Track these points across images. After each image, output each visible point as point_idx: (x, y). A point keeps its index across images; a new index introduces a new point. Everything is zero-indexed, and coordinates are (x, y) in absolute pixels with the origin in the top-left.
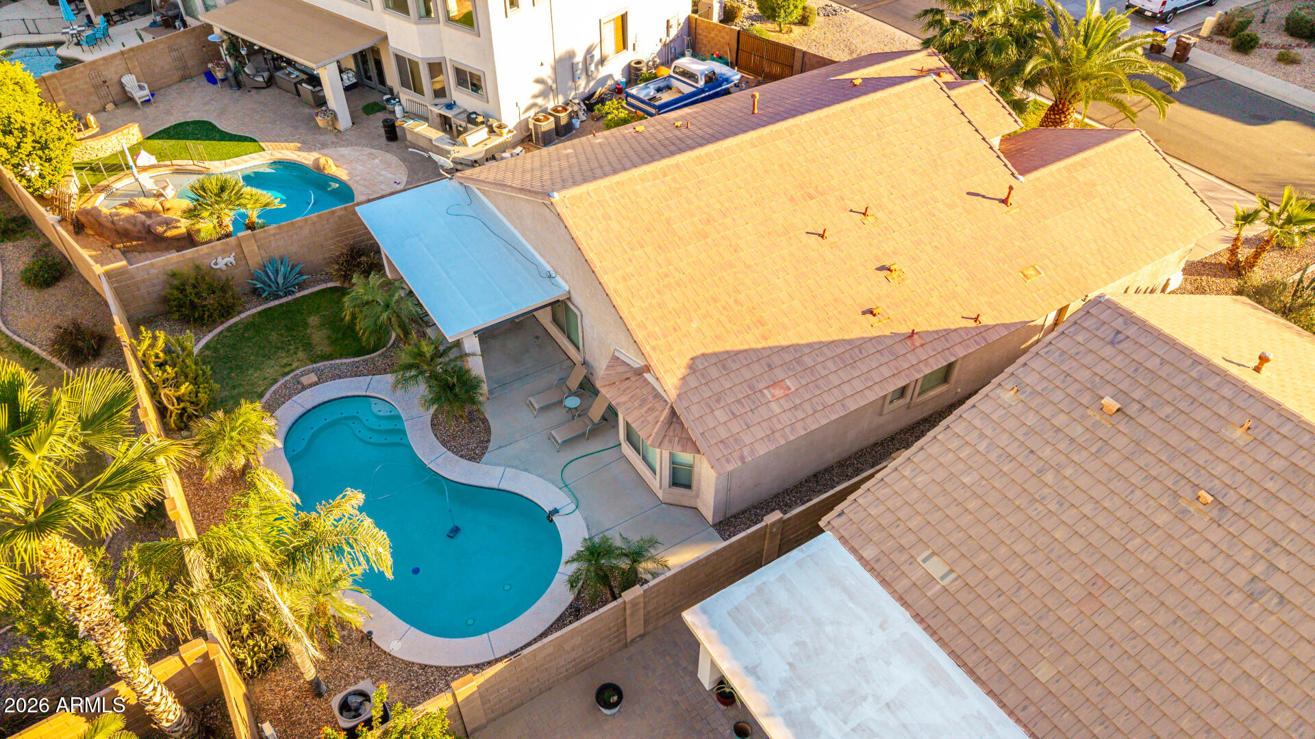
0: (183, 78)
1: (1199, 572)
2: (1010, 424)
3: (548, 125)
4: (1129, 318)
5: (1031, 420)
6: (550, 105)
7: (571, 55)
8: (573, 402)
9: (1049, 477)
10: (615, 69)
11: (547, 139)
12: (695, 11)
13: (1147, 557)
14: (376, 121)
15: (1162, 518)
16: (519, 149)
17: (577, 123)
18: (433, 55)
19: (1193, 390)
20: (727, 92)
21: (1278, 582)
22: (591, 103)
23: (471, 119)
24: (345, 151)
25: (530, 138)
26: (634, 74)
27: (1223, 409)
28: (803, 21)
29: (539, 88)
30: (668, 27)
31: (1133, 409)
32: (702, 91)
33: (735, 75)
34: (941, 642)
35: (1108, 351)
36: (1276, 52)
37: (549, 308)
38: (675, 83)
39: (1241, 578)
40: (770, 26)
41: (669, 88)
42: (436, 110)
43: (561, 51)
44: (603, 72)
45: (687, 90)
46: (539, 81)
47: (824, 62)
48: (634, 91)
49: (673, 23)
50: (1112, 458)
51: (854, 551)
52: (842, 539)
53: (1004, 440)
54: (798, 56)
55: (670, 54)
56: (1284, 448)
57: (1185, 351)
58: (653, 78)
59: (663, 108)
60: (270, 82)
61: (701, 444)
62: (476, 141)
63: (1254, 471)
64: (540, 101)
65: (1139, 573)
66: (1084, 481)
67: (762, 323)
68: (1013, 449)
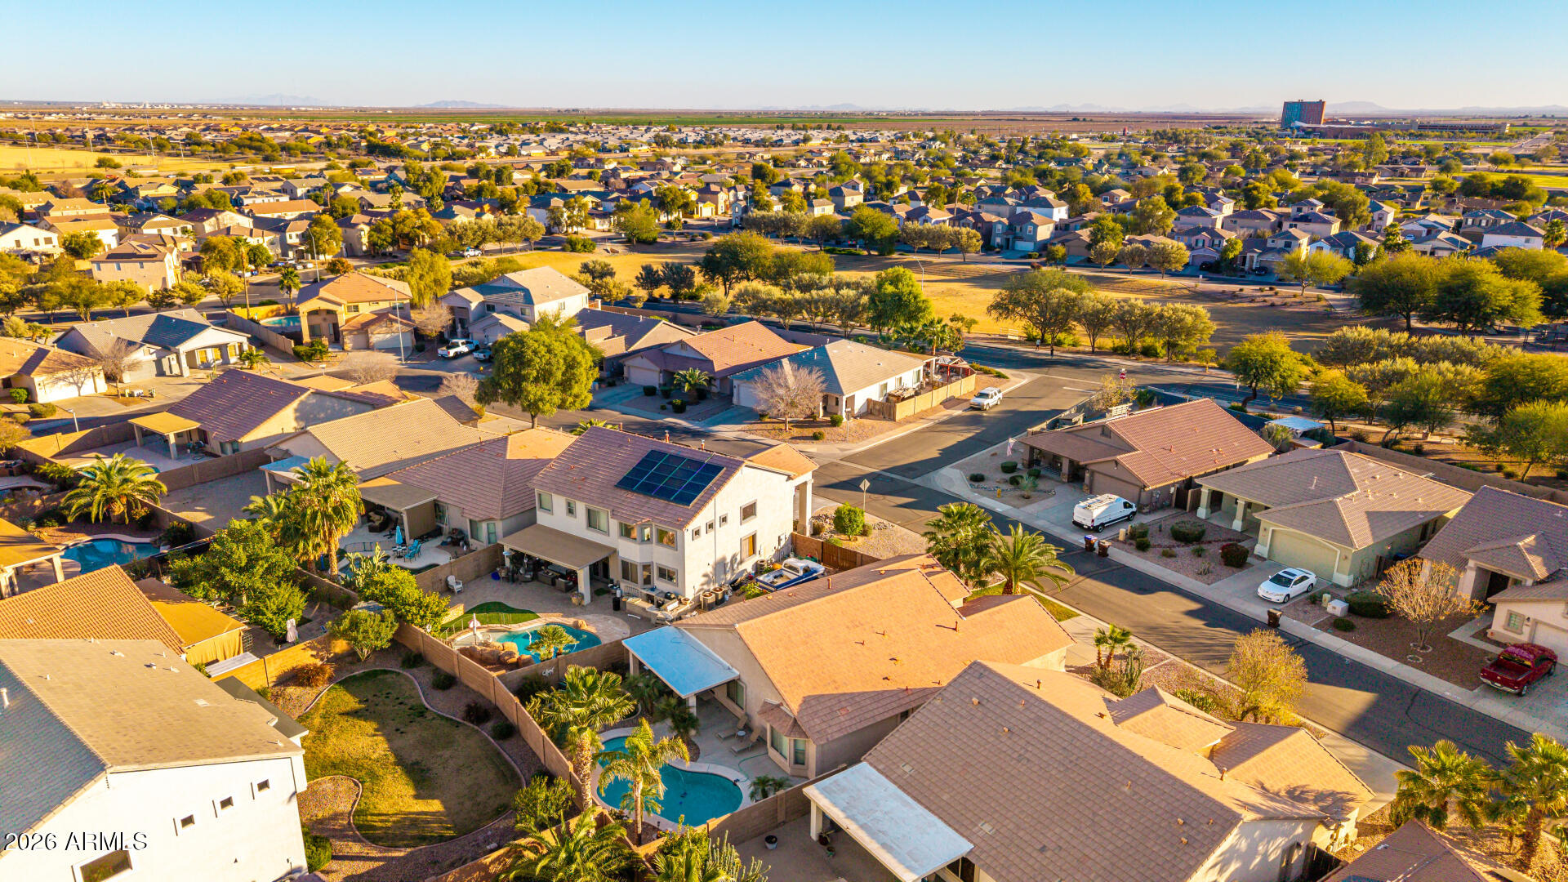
0: (477, 577)
1: (1002, 756)
2: (938, 713)
3: (711, 599)
4: (985, 668)
5: (946, 710)
6: (712, 588)
7: (724, 559)
8: (741, 733)
9: (952, 730)
10: (748, 566)
11: (710, 607)
12: (795, 529)
13: (984, 753)
14: (608, 600)
15: (991, 739)
16: (695, 613)
17: (727, 597)
18: (646, 560)
19: (1006, 693)
20: (816, 578)
21: (1028, 755)
22: (736, 586)
23: (668, 597)
24: (590, 617)
25: (700, 606)
26: (760, 569)
27: (1016, 699)
28: (864, 533)
29: (704, 579)
30: (780, 540)
31: (984, 702)
32: (801, 578)
33: (821, 568)
34: (908, 794)
35: (977, 681)
36: (1161, 550)
37: (725, 686)
38: (785, 573)
39: (1015, 755)
40: (843, 537)
41: (781, 576)
42: (645, 592)
43: (719, 556)
44: (742, 568)
45: (793, 577)
46: (705, 575)
47: (874, 560)
48: (761, 578)
49: (783, 537)
50: (975, 721)
51: (875, 767)
52: (871, 764)
53: (935, 719)
54: (858, 556)
55: (781, 556)
56: (1036, 710)
57: (1005, 679)
58: (769, 571)
59: (777, 588)
60: (535, 578)
61: (808, 734)
62: (672, 607)
63: (1024, 719)
64: (705, 587)
65: (982, 759)
66: (965, 730)
67: (835, 681)
68: (939, 721)
